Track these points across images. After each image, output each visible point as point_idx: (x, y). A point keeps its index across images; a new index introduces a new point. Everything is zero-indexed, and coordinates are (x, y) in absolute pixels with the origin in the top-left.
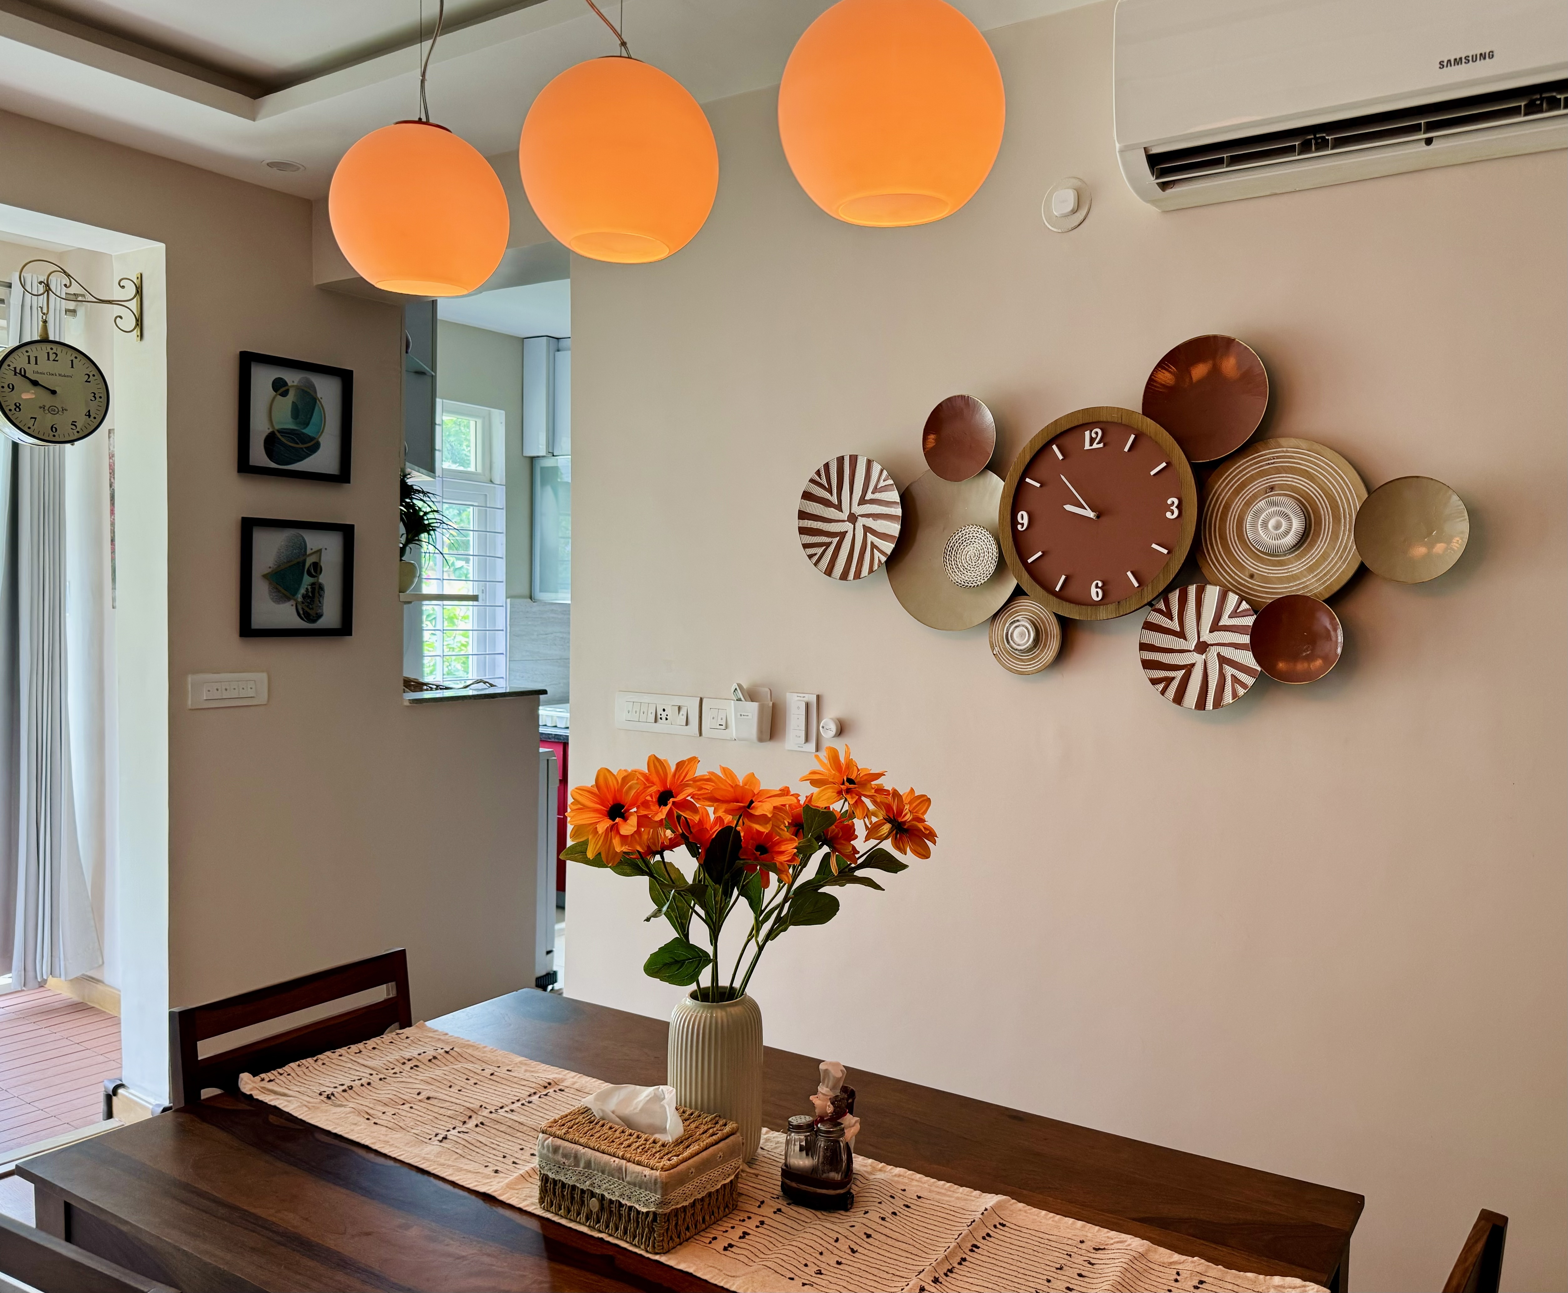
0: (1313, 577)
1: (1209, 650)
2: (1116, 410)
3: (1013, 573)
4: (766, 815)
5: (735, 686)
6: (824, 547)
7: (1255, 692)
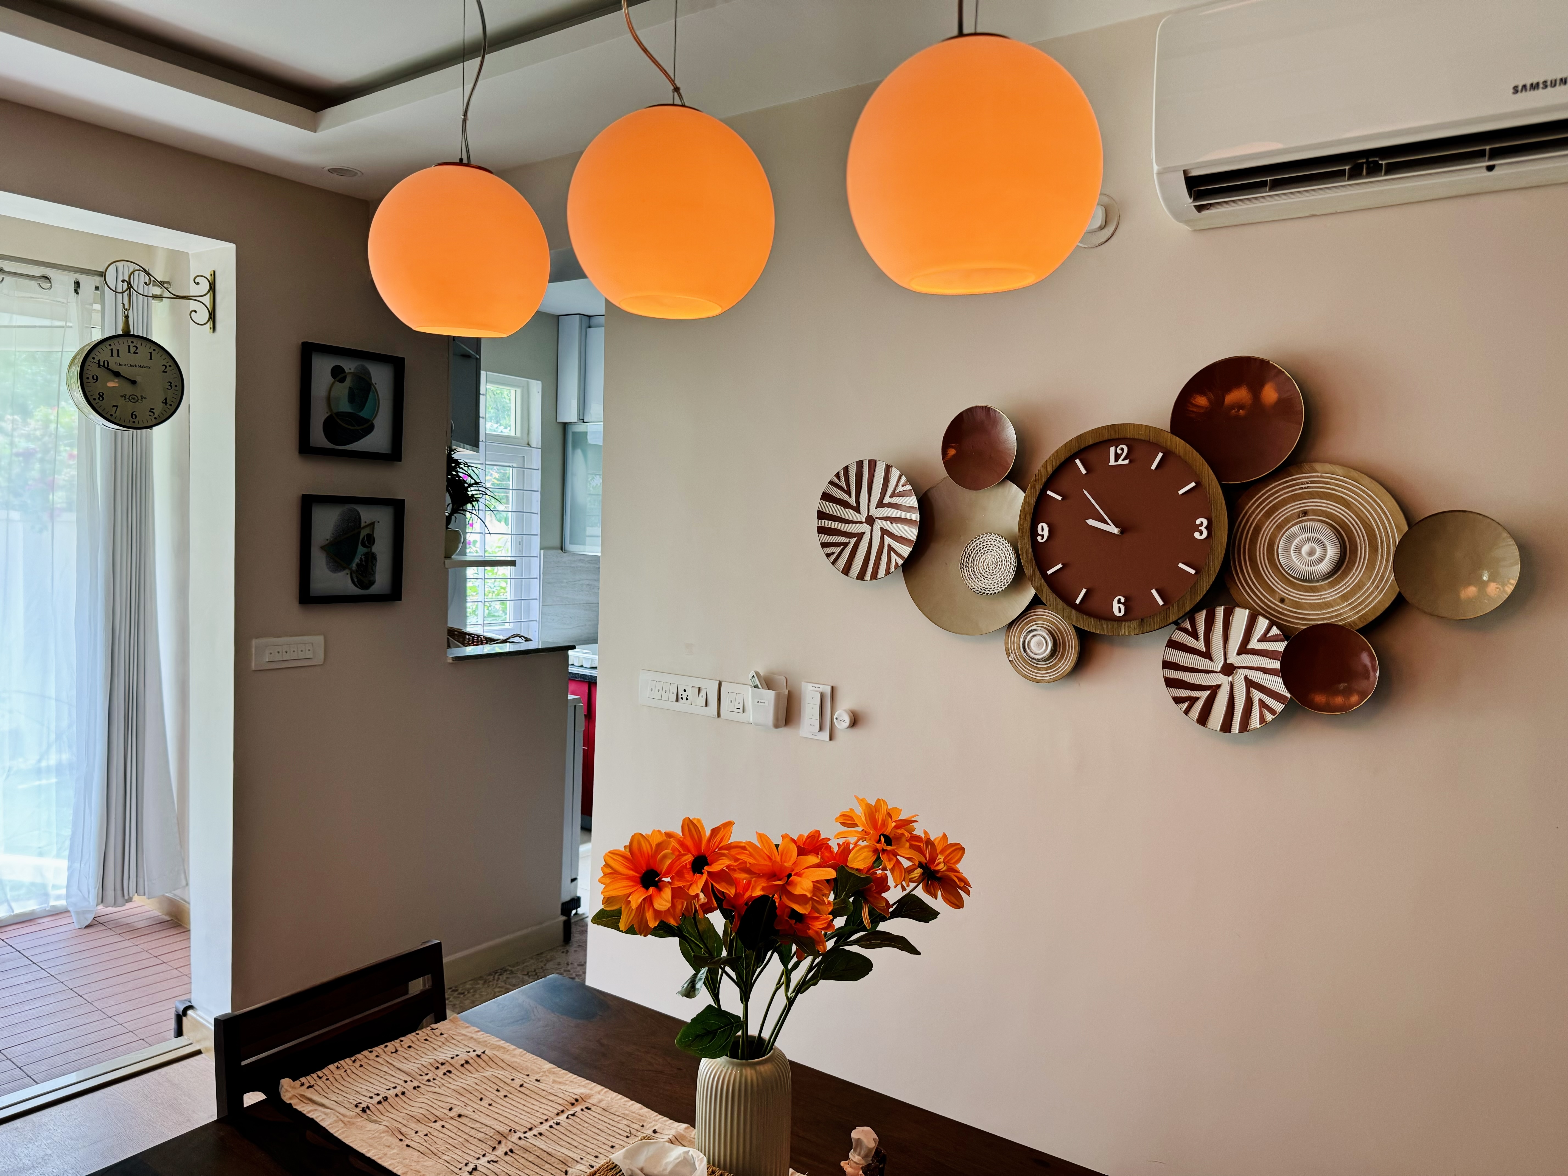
0: (1347, 606)
1: (1236, 673)
2: (1143, 428)
3: (1032, 584)
4: (806, 896)
5: (752, 673)
6: (842, 547)
7: (1282, 718)
